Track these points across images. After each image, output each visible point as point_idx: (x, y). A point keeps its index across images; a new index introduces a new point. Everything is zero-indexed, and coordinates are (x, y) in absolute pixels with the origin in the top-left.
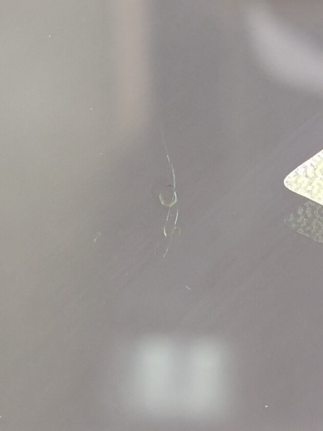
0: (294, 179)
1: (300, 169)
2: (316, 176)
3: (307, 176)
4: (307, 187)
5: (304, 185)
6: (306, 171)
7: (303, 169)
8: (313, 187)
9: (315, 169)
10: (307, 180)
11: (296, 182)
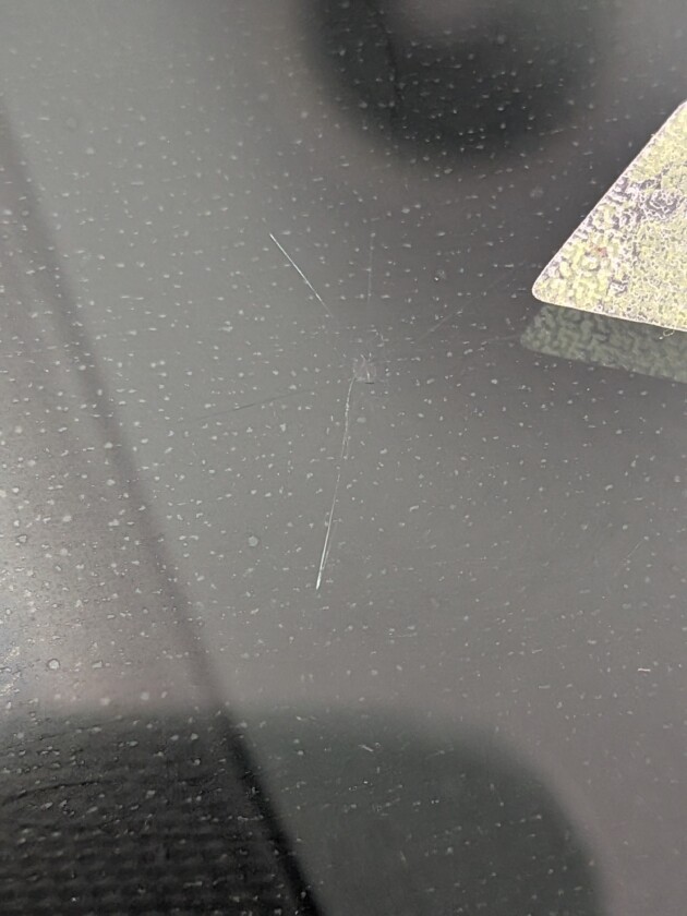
0: (545, 285)
1: (550, 269)
2: (574, 274)
3: (562, 277)
4: (566, 292)
5: (561, 291)
6: (558, 269)
7: (555, 268)
8: (575, 291)
9: (570, 265)
10: (564, 282)
11: (549, 287)
